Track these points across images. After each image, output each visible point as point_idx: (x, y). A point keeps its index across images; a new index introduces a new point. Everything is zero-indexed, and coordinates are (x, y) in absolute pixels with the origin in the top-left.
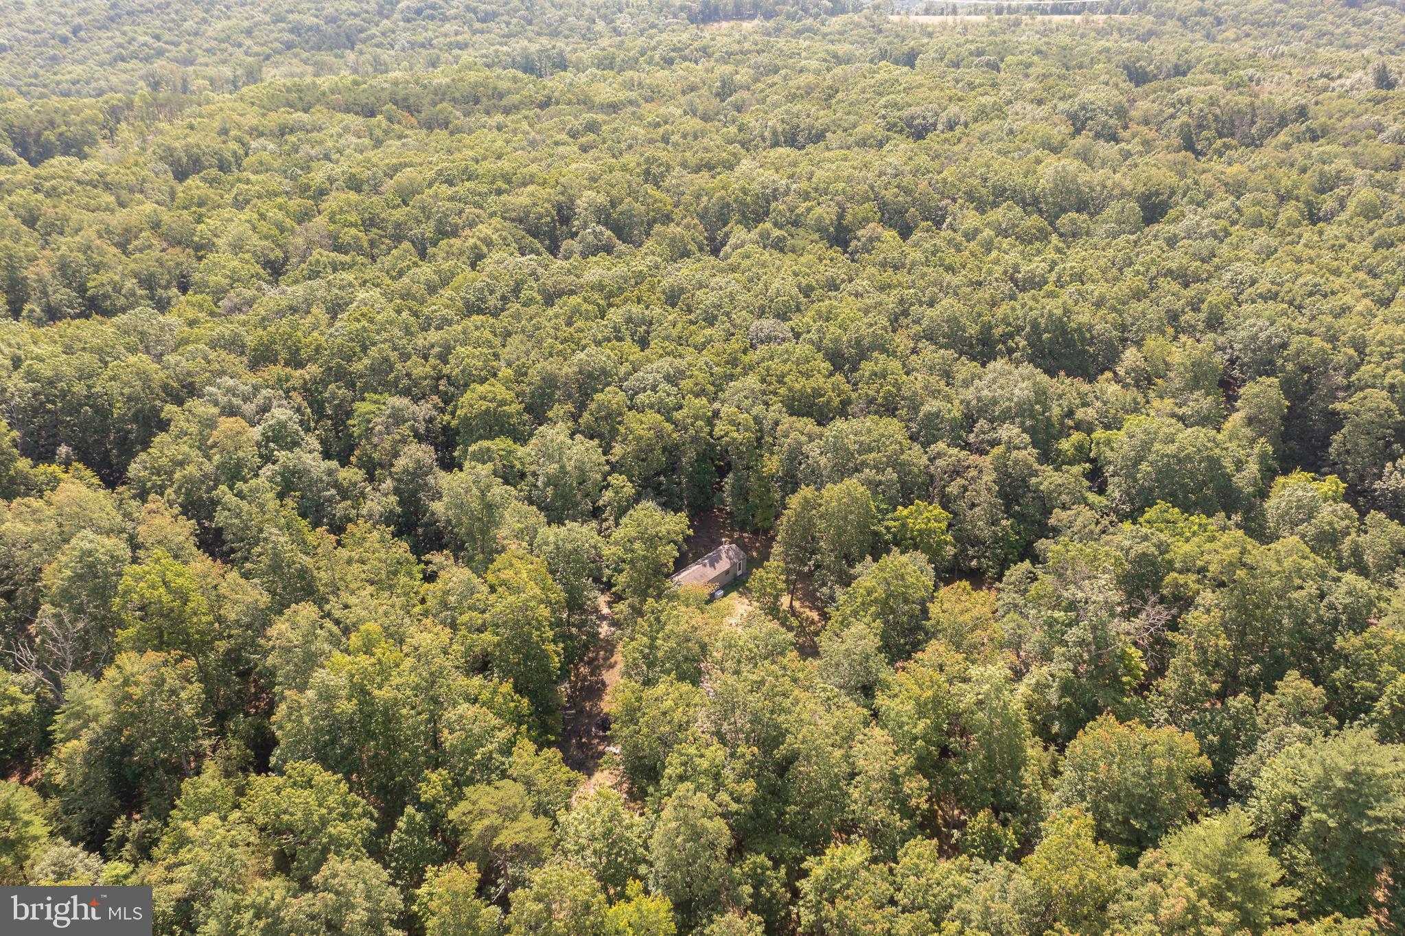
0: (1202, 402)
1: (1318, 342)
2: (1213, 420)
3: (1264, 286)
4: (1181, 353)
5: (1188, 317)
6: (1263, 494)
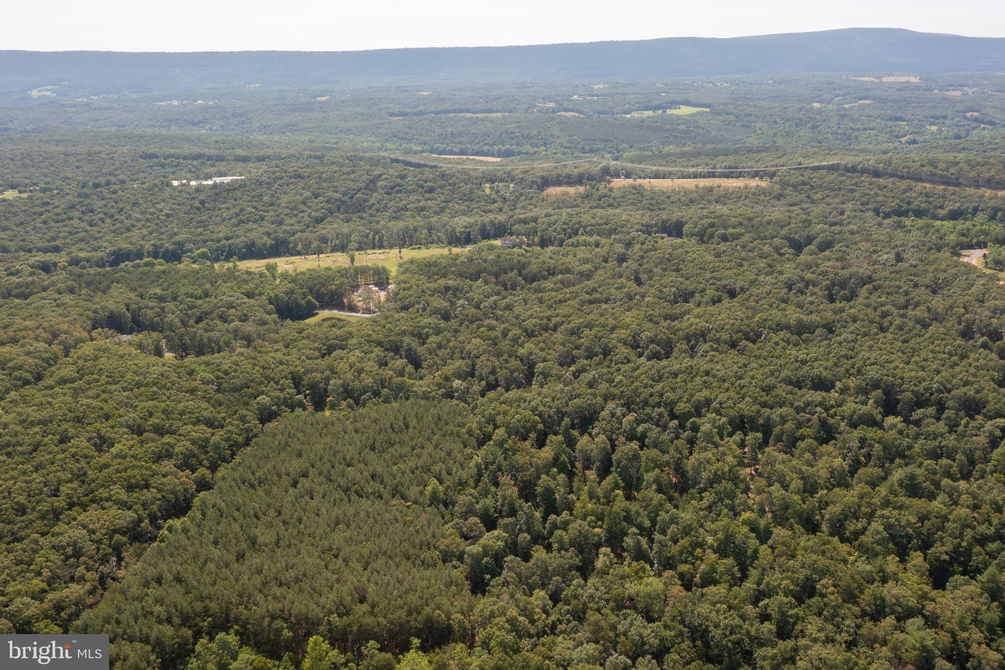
0: (861, 398)
1: (891, 379)
2: (865, 403)
3: (872, 360)
4: (852, 382)
5: (851, 371)
6: (883, 421)
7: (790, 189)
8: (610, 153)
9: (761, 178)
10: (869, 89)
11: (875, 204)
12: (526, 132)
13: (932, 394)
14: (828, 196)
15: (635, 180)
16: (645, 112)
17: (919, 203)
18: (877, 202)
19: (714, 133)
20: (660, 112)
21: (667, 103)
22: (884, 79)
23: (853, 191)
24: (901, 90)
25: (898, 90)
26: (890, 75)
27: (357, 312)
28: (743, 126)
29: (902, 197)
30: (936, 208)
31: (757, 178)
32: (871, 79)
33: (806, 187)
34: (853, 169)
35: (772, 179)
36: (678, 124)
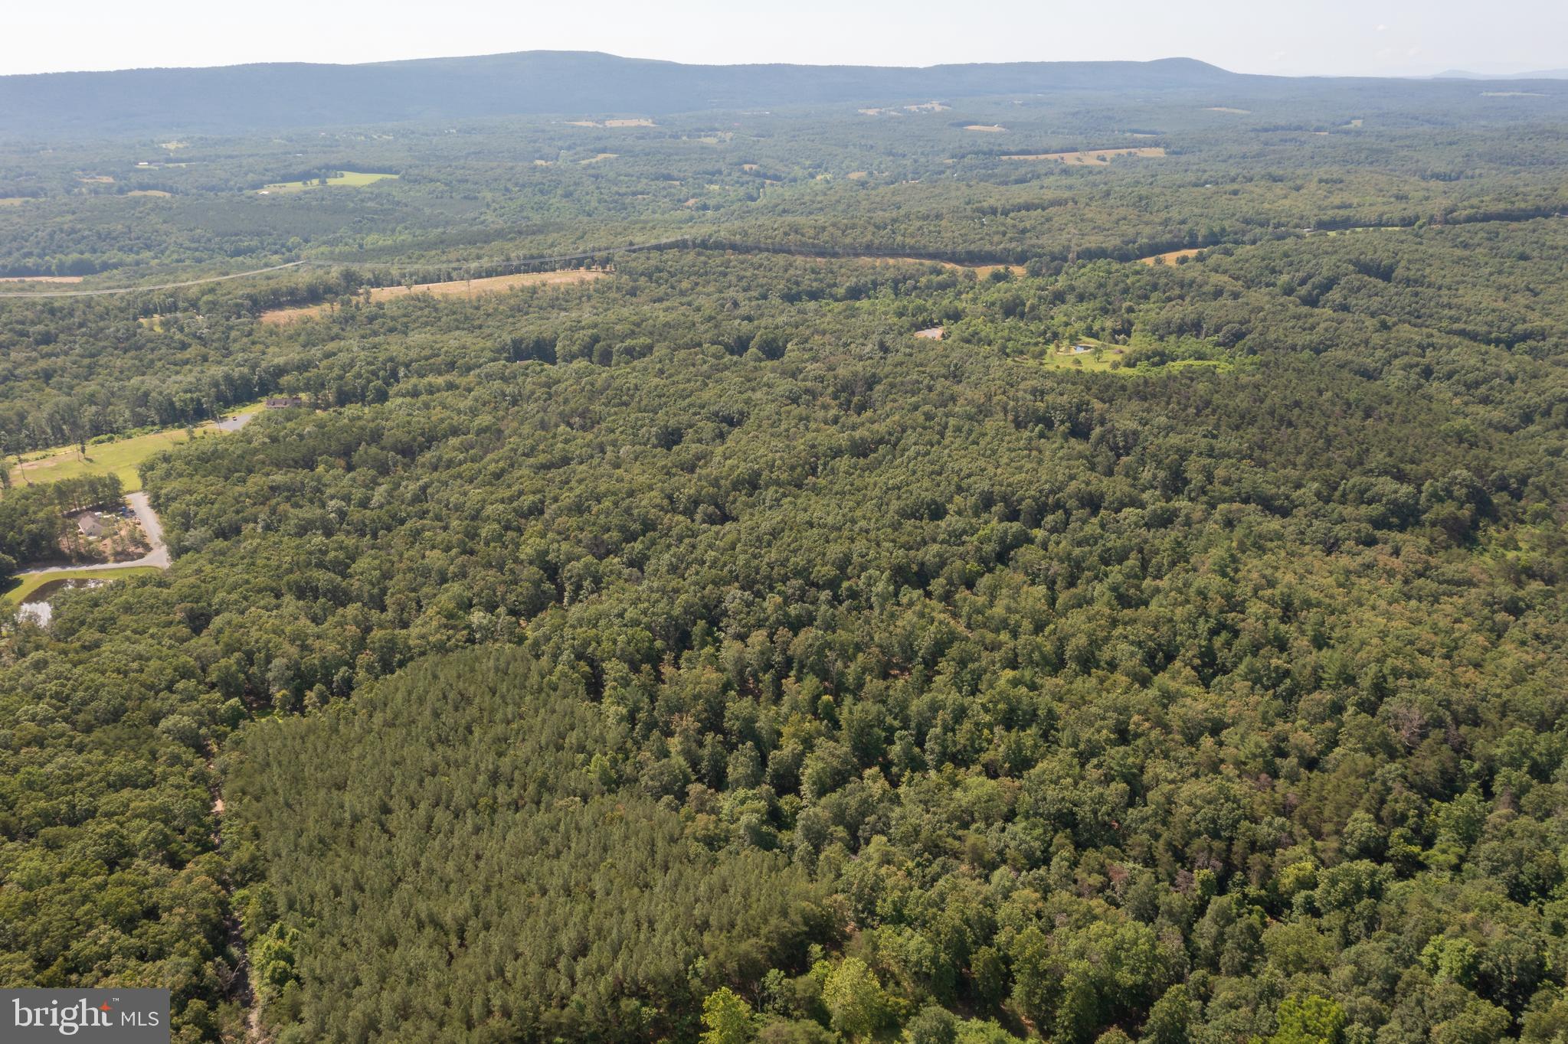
7: (643, 278)
8: (276, 253)
9: (589, 268)
10: (599, 139)
11: (760, 290)
12: (102, 227)
13: (1047, 497)
14: (697, 284)
15: (409, 287)
16: (289, 185)
17: (808, 282)
18: (762, 286)
19: (427, 211)
20: (316, 182)
21: (320, 169)
22: (608, 124)
23: (725, 275)
24: (642, 138)
25: (638, 138)
26: (612, 117)
27: (104, 561)
28: (465, 198)
29: (787, 276)
30: (830, 286)
31: (582, 269)
32: (590, 124)
33: (665, 275)
34: (704, 245)
35: (604, 267)
36: (362, 201)
